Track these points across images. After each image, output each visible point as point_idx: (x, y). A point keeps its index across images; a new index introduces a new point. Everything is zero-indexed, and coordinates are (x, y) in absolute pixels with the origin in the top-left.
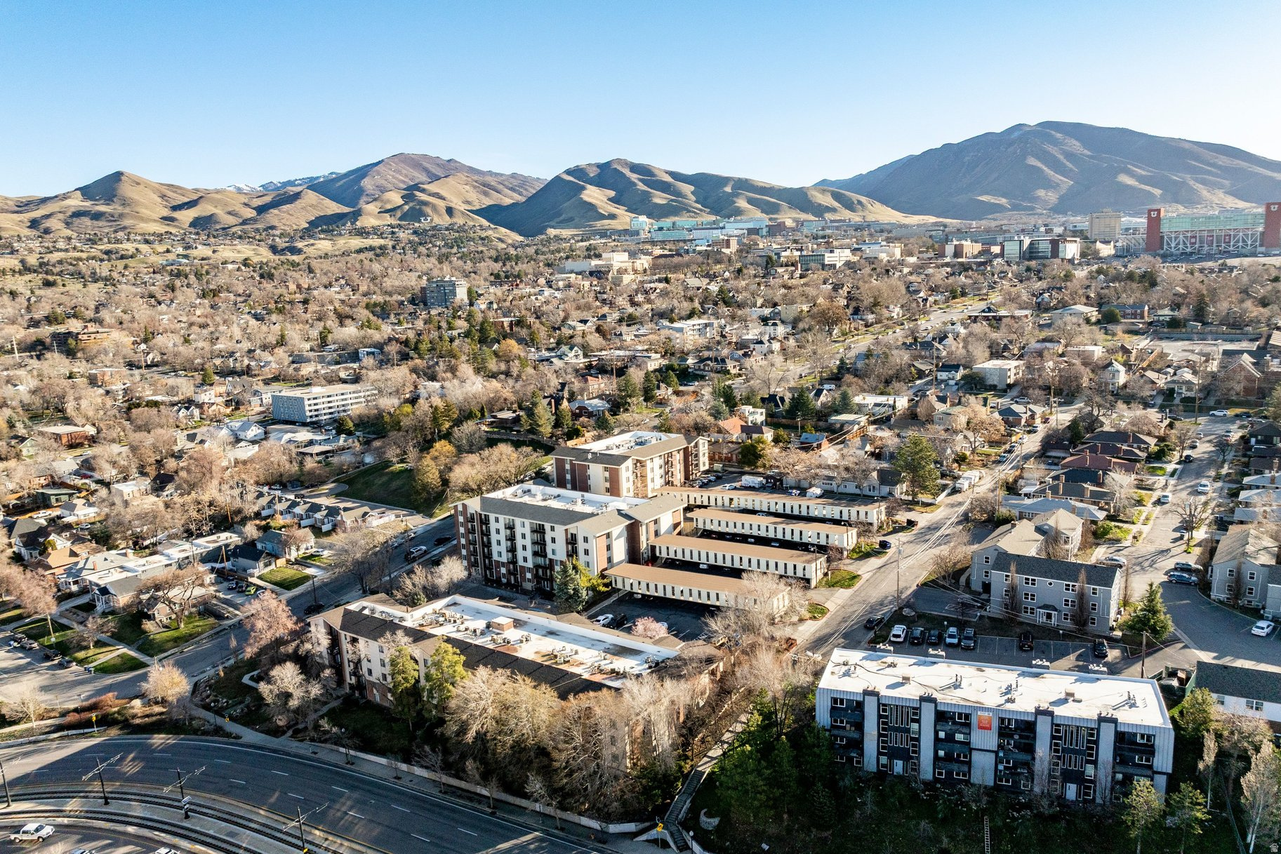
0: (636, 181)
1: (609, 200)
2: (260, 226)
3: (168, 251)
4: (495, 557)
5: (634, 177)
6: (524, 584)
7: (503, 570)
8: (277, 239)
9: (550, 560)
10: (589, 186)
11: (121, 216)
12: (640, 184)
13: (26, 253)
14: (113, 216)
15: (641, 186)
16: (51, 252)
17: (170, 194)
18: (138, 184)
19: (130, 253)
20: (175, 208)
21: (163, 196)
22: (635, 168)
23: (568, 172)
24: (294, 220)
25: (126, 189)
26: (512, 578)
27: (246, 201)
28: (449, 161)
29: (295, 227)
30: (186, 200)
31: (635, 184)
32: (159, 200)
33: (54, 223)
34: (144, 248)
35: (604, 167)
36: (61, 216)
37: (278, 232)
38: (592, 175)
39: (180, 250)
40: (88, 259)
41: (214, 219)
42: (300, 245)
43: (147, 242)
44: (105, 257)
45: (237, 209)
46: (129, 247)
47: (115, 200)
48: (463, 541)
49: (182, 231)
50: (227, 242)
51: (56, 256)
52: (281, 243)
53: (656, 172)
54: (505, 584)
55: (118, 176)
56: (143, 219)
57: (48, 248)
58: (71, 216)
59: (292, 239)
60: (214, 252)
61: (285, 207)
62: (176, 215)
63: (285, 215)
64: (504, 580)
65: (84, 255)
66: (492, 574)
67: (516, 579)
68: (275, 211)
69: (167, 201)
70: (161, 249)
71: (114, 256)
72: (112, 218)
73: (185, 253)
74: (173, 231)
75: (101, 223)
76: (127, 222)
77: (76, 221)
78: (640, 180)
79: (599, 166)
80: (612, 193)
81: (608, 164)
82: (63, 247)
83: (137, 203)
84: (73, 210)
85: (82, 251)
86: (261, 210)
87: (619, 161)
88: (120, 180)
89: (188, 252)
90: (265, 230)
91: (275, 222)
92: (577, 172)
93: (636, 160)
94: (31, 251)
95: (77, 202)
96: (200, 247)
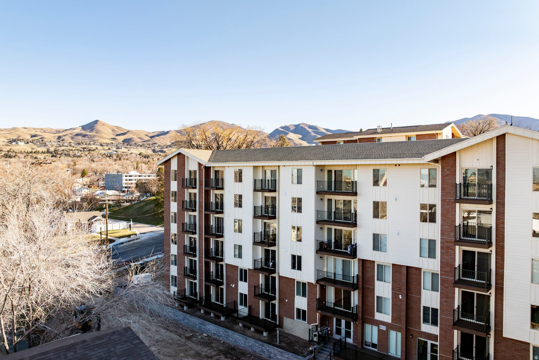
0: (311, 132)
1: (299, 138)
2: (150, 143)
3: (109, 149)
4: (229, 258)
5: (310, 130)
6: (287, 322)
7: (243, 288)
8: (156, 148)
9: (364, 263)
10: (290, 133)
11: (94, 136)
12: (313, 133)
13: (50, 146)
14: (91, 136)
15: (313, 134)
16: (61, 147)
17: (116, 130)
18: (104, 125)
19: (93, 149)
20: (117, 135)
21: (113, 130)
22: (310, 127)
23: (282, 128)
24: (165, 141)
25: (98, 127)
26: (262, 305)
27: (147, 134)
28: (232, 124)
29: (165, 144)
30: (122, 132)
31: (310, 133)
32: (111, 132)
33: (66, 138)
34: (100, 148)
35: (297, 126)
36: (70, 135)
37: (157, 145)
38: (292, 129)
39: (114, 149)
40: (75, 150)
41: (132, 139)
42: (165, 150)
43: (101, 145)
44: (83, 150)
45: (142, 136)
46: (94, 147)
47: (93, 130)
48: (174, 228)
49: (117, 143)
50: (135, 147)
51: (63, 148)
52: (157, 149)
53: (319, 129)
54: (244, 319)
55: (96, 122)
56: (102, 138)
57: (60, 145)
58: (74, 136)
59: (163, 148)
60: (128, 150)
61: (162, 136)
62: (117, 137)
63: (162, 139)
64: (243, 310)
65: (74, 149)
66: (219, 295)
67: (270, 310)
68: (158, 137)
69: (114, 132)
70: (107, 148)
71: (86, 150)
72: (91, 137)
73: (116, 150)
74: (114, 142)
75: (85, 139)
76: (96, 139)
77: (76, 137)
78: (312, 131)
79: (295, 126)
80: (301, 136)
81: (299, 125)
82: (66, 145)
83: (102, 132)
84: (76, 133)
85: (73, 147)
86: (152, 137)
87: (303, 124)
88: (97, 123)
89: (117, 150)
90: (152, 144)
91: (156, 141)
92: (286, 128)
93: (311, 124)
94: (52, 146)
95: (78, 131)
96: (123, 148)
